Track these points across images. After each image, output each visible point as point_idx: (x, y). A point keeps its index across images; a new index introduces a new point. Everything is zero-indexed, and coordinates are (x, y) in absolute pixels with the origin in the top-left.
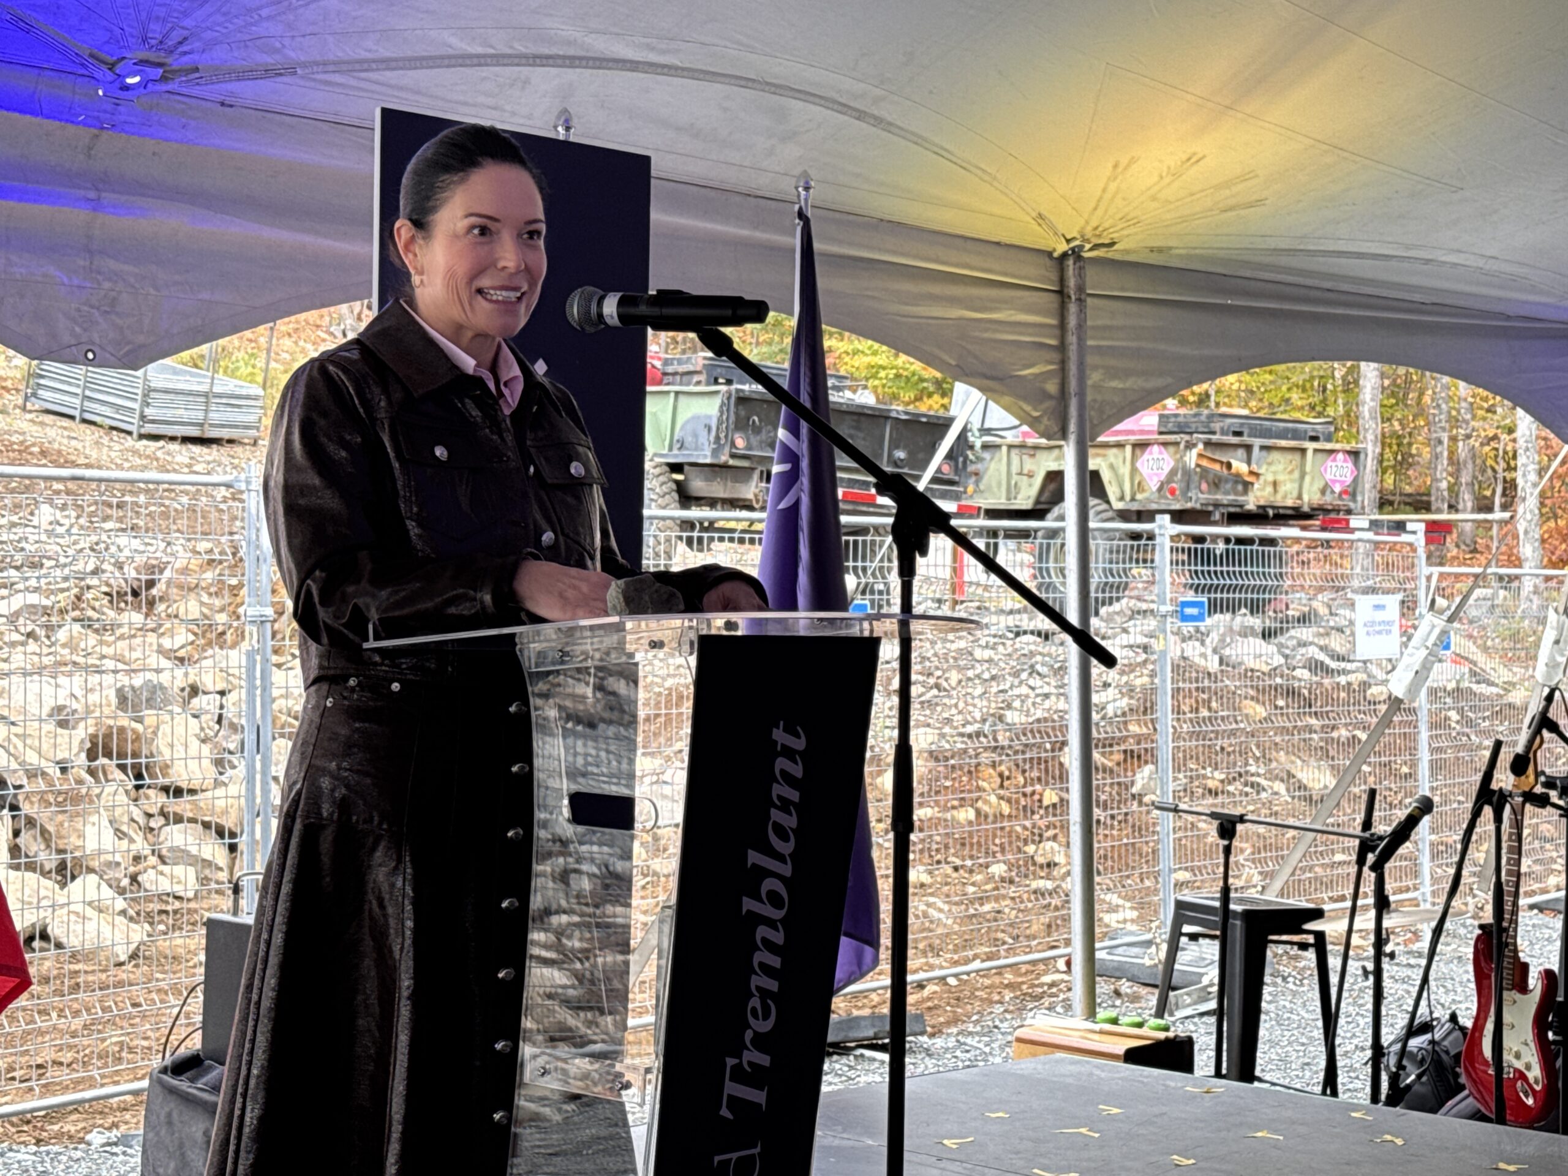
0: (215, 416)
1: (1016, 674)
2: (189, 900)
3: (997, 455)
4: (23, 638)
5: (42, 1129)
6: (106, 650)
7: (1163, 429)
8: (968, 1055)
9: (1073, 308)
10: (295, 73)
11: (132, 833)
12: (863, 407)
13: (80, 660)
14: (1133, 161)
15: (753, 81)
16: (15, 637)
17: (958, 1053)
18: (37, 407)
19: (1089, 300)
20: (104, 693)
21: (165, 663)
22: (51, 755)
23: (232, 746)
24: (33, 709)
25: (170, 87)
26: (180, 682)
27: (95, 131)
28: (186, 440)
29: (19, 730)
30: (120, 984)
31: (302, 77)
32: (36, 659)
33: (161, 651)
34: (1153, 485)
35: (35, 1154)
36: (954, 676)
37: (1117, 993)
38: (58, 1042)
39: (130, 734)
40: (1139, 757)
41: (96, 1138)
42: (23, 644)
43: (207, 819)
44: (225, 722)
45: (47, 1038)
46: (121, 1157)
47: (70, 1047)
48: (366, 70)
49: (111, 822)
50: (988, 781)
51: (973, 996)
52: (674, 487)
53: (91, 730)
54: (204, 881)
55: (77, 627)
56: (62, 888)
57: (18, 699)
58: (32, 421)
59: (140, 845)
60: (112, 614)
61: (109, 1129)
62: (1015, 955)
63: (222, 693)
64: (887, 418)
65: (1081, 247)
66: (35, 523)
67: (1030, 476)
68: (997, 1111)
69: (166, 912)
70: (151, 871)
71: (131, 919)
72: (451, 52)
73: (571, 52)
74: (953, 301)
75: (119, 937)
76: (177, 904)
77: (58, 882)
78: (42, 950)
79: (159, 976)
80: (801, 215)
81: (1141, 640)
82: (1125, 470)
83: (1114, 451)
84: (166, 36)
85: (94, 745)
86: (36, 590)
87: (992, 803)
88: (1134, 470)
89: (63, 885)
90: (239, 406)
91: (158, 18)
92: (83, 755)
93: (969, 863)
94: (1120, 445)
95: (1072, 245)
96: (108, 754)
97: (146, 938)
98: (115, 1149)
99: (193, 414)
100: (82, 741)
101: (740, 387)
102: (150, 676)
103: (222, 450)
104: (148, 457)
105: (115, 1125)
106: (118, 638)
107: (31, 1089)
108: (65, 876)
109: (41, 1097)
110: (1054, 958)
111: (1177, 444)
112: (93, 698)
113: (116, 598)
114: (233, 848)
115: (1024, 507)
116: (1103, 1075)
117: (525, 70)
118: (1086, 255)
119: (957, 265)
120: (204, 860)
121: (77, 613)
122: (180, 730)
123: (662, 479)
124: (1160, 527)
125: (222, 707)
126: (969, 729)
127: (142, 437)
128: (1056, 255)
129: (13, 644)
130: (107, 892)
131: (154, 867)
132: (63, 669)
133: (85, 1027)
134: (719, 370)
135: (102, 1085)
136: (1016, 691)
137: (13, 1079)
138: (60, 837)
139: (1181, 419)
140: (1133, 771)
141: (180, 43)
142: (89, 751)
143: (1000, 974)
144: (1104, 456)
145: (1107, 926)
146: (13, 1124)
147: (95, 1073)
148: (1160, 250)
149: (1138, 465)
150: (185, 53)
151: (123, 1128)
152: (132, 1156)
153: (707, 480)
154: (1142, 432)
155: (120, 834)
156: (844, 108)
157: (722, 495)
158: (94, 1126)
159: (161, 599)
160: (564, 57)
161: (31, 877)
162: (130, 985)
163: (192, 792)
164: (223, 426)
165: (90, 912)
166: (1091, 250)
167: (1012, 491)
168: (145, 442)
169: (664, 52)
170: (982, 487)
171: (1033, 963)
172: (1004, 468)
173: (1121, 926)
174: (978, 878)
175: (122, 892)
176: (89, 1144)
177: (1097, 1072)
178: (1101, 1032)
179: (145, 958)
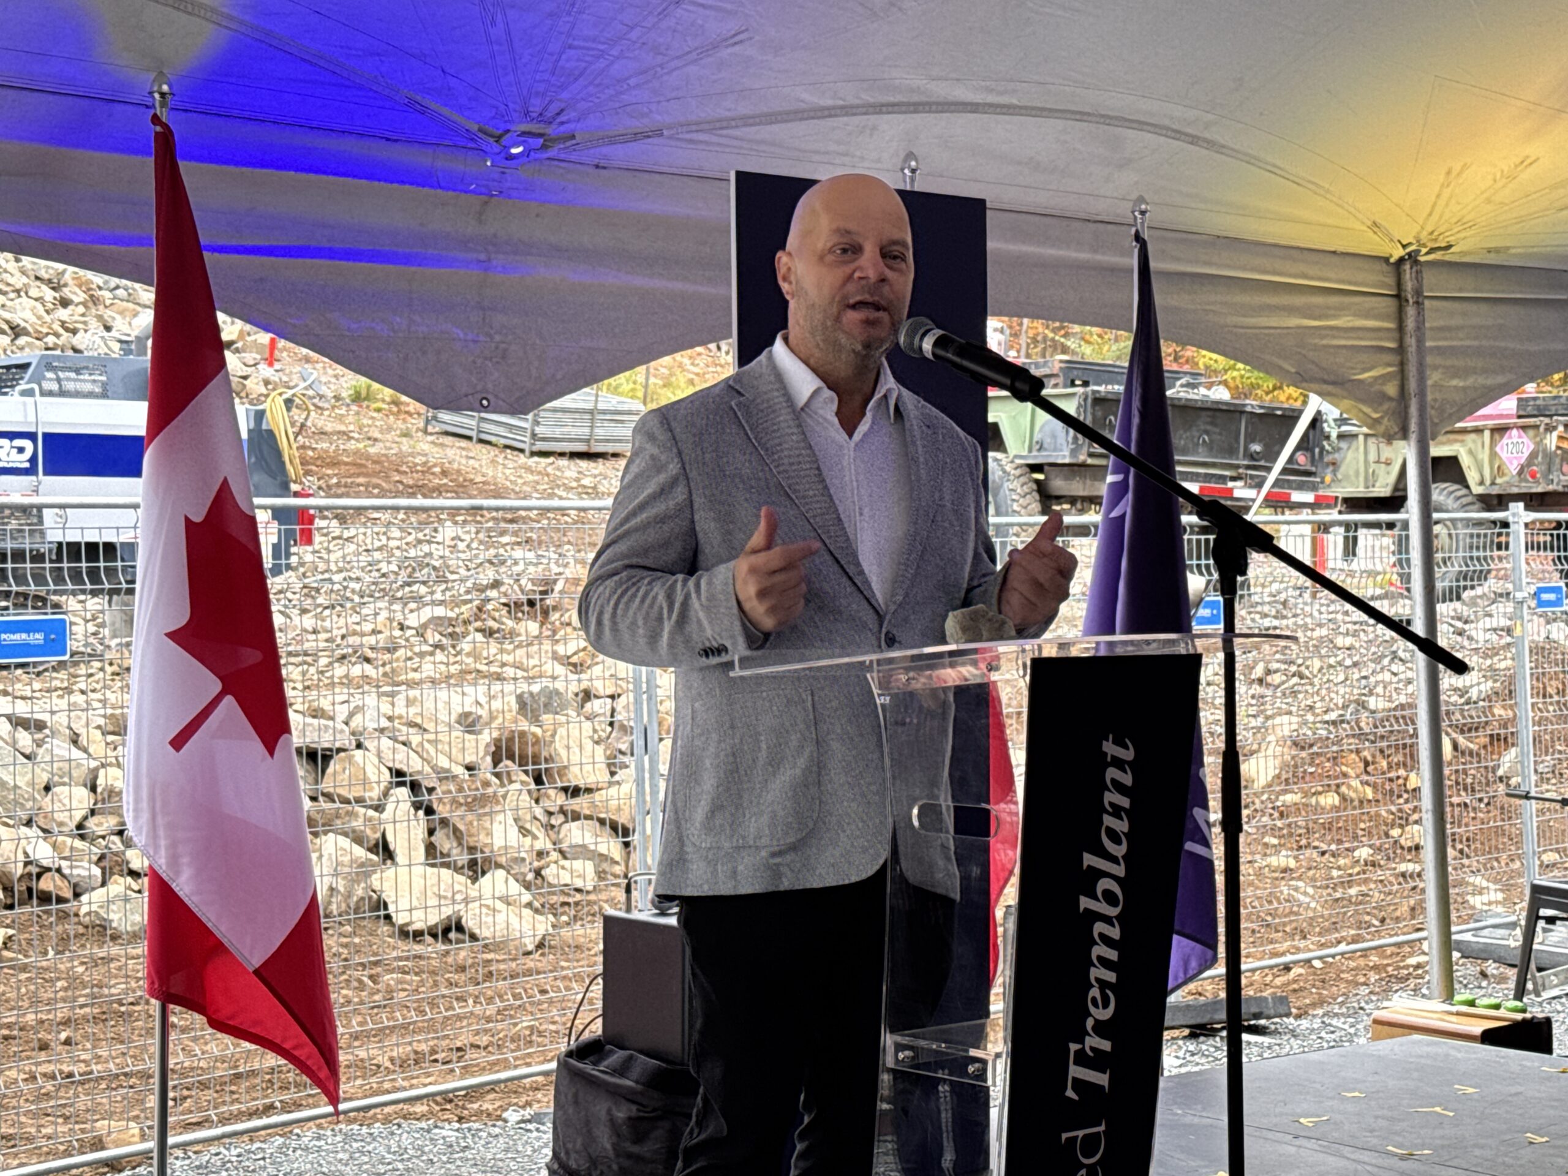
0: (600, 432)
1: (1378, 660)
2: (588, 892)
3: (1354, 444)
4: (430, 649)
5: (464, 1108)
6: (506, 658)
7: (1522, 413)
8: (1333, 1036)
9: (1411, 311)
10: (662, 135)
11: (534, 830)
12: (1218, 403)
13: (484, 668)
14: (1465, 167)
15: (1089, 114)
16: (426, 648)
17: (1323, 1034)
18: (437, 429)
19: (1427, 303)
20: (506, 699)
21: (560, 670)
22: (460, 759)
23: (624, 747)
24: (443, 716)
25: (551, 153)
26: (574, 688)
27: (484, 198)
28: (574, 455)
29: (432, 737)
30: (529, 972)
31: (670, 138)
32: (443, 668)
33: (555, 657)
34: (1513, 468)
35: (457, 1130)
36: (1317, 664)
37: (1484, 975)
38: (475, 1027)
39: (530, 737)
40: (1505, 739)
41: (512, 1116)
42: (432, 654)
43: (602, 816)
44: (616, 725)
45: (465, 1023)
46: (535, 1134)
47: (486, 1031)
48: (727, 128)
49: (515, 820)
50: (1352, 767)
51: (1338, 978)
52: (1035, 487)
53: (495, 734)
54: (601, 875)
55: (479, 637)
56: (473, 883)
57: (429, 705)
58: (433, 443)
59: (543, 842)
60: (510, 623)
61: (523, 1107)
62: (1380, 937)
63: (612, 697)
64: (1242, 412)
65: (1418, 252)
66: (439, 539)
67: (1388, 463)
68: (1354, 1090)
69: (568, 904)
70: (553, 866)
71: (537, 911)
72: (803, 106)
73: (915, 98)
74: (1291, 310)
75: (526, 927)
76: (578, 897)
77: (469, 877)
78: (458, 941)
79: (563, 964)
80: (1138, 237)
81: (1504, 622)
82: (1484, 456)
83: (1473, 436)
84: (545, 109)
85: (498, 748)
86: (442, 603)
87: (1356, 788)
88: (1493, 455)
89: (474, 880)
90: (622, 422)
91: (537, 93)
92: (489, 759)
93: (1333, 847)
94: (1478, 431)
95: (1409, 250)
96: (511, 757)
97: (551, 930)
98: (529, 1126)
99: (580, 431)
100: (487, 745)
101: (1096, 388)
102: (546, 682)
103: (608, 464)
104: (539, 473)
105: (528, 1104)
106: (517, 647)
107: (452, 1071)
108: (476, 872)
109: (462, 1078)
110: (1420, 940)
111: (1537, 427)
112: (496, 705)
113: (513, 608)
114: (627, 845)
115: (1382, 495)
116: (1459, 1055)
117: (873, 119)
118: (1422, 259)
119: (1295, 276)
120: (601, 855)
121: (478, 624)
122: (575, 732)
123: (1023, 479)
124: (1514, 515)
125: (613, 711)
126: (1333, 716)
127: (533, 454)
128: (1392, 260)
129: (422, 655)
130: (515, 888)
131: (556, 862)
132: (468, 677)
133: (499, 1012)
134: (1075, 372)
135: (516, 1067)
136: (1380, 677)
137: (436, 1061)
138: (470, 836)
139: (1538, 402)
140: (1500, 754)
141: (558, 114)
142: (494, 754)
143: (1365, 956)
144: (1462, 441)
145: (1473, 908)
146: (437, 1103)
147: (510, 1056)
148: (1497, 250)
149: (1498, 449)
150: (562, 123)
151: (536, 1106)
152: (545, 1132)
153: (1066, 479)
154: (1501, 416)
155: (524, 831)
156: (1177, 134)
157: (1081, 493)
158: (510, 1105)
159: (555, 608)
160: (908, 104)
161: (445, 873)
162: (538, 973)
163: (589, 790)
164: (608, 441)
165: (499, 905)
166: (1427, 253)
167: (1371, 479)
168: (536, 459)
169: (1001, 93)
170: (1340, 476)
171: (1399, 945)
172: (1362, 458)
173: (1485, 908)
174: (1342, 862)
175: (527, 886)
176: (506, 1121)
177: (1453, 1052)
178: (1458, 1014)
179: (550, 947)
